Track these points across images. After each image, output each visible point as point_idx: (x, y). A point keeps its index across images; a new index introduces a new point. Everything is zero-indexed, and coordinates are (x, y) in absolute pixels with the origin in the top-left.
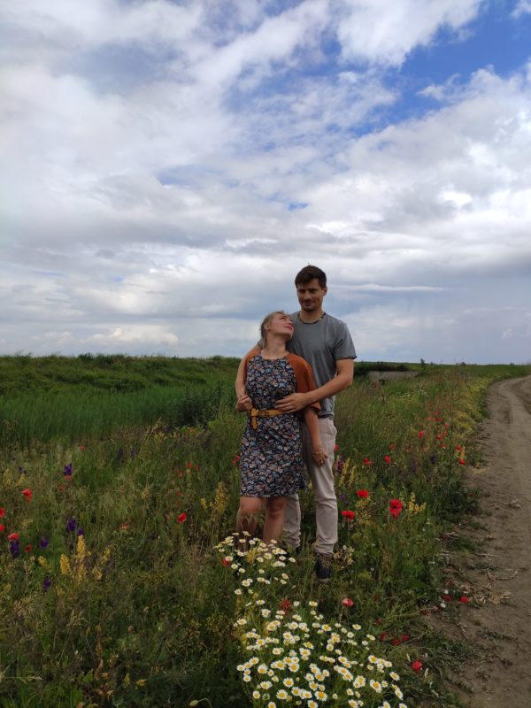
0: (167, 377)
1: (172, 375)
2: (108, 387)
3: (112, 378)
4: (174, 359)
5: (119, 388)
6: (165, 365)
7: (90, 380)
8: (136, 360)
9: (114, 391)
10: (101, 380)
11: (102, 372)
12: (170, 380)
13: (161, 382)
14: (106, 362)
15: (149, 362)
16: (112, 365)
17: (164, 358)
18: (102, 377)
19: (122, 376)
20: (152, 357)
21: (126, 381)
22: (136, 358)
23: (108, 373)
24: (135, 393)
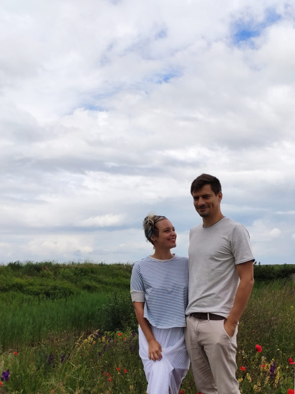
0: (94, 284)
1: (100, 282)
2: (38, 294)
3: (41, 285)
4: (102, 265)
5: (48, 294)
6: (93, 272)
7: (20, 288)
8: (64, 267)
9: (43, 298)
10: (31, 287)
11: (31, 279)
12: (98, 286)
13: (88, 288)
14: (35, 269)
15: (76, 268)
16: (41, 272)
17: (91, 265)
18: (31, 284)
19: (51, 283)
20: (79, 264)
21: (55, 288)
22: (64, 265)
23: (36, 280)
24: (63, 300)
